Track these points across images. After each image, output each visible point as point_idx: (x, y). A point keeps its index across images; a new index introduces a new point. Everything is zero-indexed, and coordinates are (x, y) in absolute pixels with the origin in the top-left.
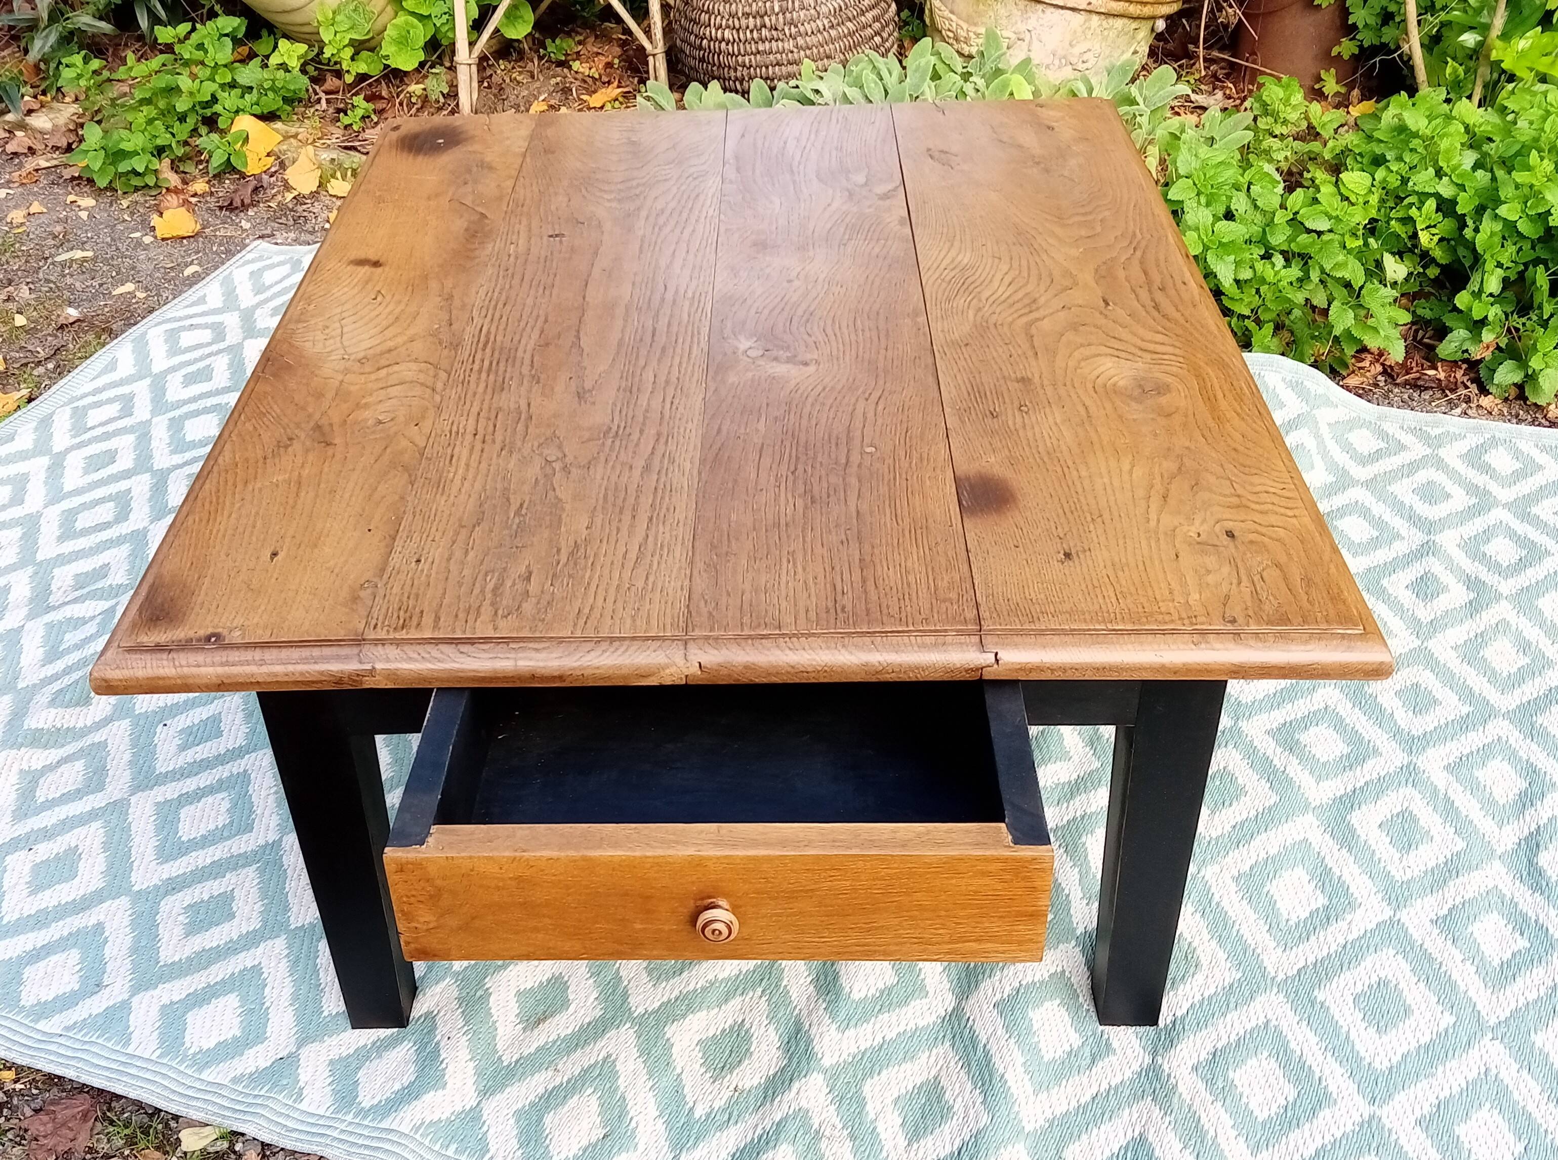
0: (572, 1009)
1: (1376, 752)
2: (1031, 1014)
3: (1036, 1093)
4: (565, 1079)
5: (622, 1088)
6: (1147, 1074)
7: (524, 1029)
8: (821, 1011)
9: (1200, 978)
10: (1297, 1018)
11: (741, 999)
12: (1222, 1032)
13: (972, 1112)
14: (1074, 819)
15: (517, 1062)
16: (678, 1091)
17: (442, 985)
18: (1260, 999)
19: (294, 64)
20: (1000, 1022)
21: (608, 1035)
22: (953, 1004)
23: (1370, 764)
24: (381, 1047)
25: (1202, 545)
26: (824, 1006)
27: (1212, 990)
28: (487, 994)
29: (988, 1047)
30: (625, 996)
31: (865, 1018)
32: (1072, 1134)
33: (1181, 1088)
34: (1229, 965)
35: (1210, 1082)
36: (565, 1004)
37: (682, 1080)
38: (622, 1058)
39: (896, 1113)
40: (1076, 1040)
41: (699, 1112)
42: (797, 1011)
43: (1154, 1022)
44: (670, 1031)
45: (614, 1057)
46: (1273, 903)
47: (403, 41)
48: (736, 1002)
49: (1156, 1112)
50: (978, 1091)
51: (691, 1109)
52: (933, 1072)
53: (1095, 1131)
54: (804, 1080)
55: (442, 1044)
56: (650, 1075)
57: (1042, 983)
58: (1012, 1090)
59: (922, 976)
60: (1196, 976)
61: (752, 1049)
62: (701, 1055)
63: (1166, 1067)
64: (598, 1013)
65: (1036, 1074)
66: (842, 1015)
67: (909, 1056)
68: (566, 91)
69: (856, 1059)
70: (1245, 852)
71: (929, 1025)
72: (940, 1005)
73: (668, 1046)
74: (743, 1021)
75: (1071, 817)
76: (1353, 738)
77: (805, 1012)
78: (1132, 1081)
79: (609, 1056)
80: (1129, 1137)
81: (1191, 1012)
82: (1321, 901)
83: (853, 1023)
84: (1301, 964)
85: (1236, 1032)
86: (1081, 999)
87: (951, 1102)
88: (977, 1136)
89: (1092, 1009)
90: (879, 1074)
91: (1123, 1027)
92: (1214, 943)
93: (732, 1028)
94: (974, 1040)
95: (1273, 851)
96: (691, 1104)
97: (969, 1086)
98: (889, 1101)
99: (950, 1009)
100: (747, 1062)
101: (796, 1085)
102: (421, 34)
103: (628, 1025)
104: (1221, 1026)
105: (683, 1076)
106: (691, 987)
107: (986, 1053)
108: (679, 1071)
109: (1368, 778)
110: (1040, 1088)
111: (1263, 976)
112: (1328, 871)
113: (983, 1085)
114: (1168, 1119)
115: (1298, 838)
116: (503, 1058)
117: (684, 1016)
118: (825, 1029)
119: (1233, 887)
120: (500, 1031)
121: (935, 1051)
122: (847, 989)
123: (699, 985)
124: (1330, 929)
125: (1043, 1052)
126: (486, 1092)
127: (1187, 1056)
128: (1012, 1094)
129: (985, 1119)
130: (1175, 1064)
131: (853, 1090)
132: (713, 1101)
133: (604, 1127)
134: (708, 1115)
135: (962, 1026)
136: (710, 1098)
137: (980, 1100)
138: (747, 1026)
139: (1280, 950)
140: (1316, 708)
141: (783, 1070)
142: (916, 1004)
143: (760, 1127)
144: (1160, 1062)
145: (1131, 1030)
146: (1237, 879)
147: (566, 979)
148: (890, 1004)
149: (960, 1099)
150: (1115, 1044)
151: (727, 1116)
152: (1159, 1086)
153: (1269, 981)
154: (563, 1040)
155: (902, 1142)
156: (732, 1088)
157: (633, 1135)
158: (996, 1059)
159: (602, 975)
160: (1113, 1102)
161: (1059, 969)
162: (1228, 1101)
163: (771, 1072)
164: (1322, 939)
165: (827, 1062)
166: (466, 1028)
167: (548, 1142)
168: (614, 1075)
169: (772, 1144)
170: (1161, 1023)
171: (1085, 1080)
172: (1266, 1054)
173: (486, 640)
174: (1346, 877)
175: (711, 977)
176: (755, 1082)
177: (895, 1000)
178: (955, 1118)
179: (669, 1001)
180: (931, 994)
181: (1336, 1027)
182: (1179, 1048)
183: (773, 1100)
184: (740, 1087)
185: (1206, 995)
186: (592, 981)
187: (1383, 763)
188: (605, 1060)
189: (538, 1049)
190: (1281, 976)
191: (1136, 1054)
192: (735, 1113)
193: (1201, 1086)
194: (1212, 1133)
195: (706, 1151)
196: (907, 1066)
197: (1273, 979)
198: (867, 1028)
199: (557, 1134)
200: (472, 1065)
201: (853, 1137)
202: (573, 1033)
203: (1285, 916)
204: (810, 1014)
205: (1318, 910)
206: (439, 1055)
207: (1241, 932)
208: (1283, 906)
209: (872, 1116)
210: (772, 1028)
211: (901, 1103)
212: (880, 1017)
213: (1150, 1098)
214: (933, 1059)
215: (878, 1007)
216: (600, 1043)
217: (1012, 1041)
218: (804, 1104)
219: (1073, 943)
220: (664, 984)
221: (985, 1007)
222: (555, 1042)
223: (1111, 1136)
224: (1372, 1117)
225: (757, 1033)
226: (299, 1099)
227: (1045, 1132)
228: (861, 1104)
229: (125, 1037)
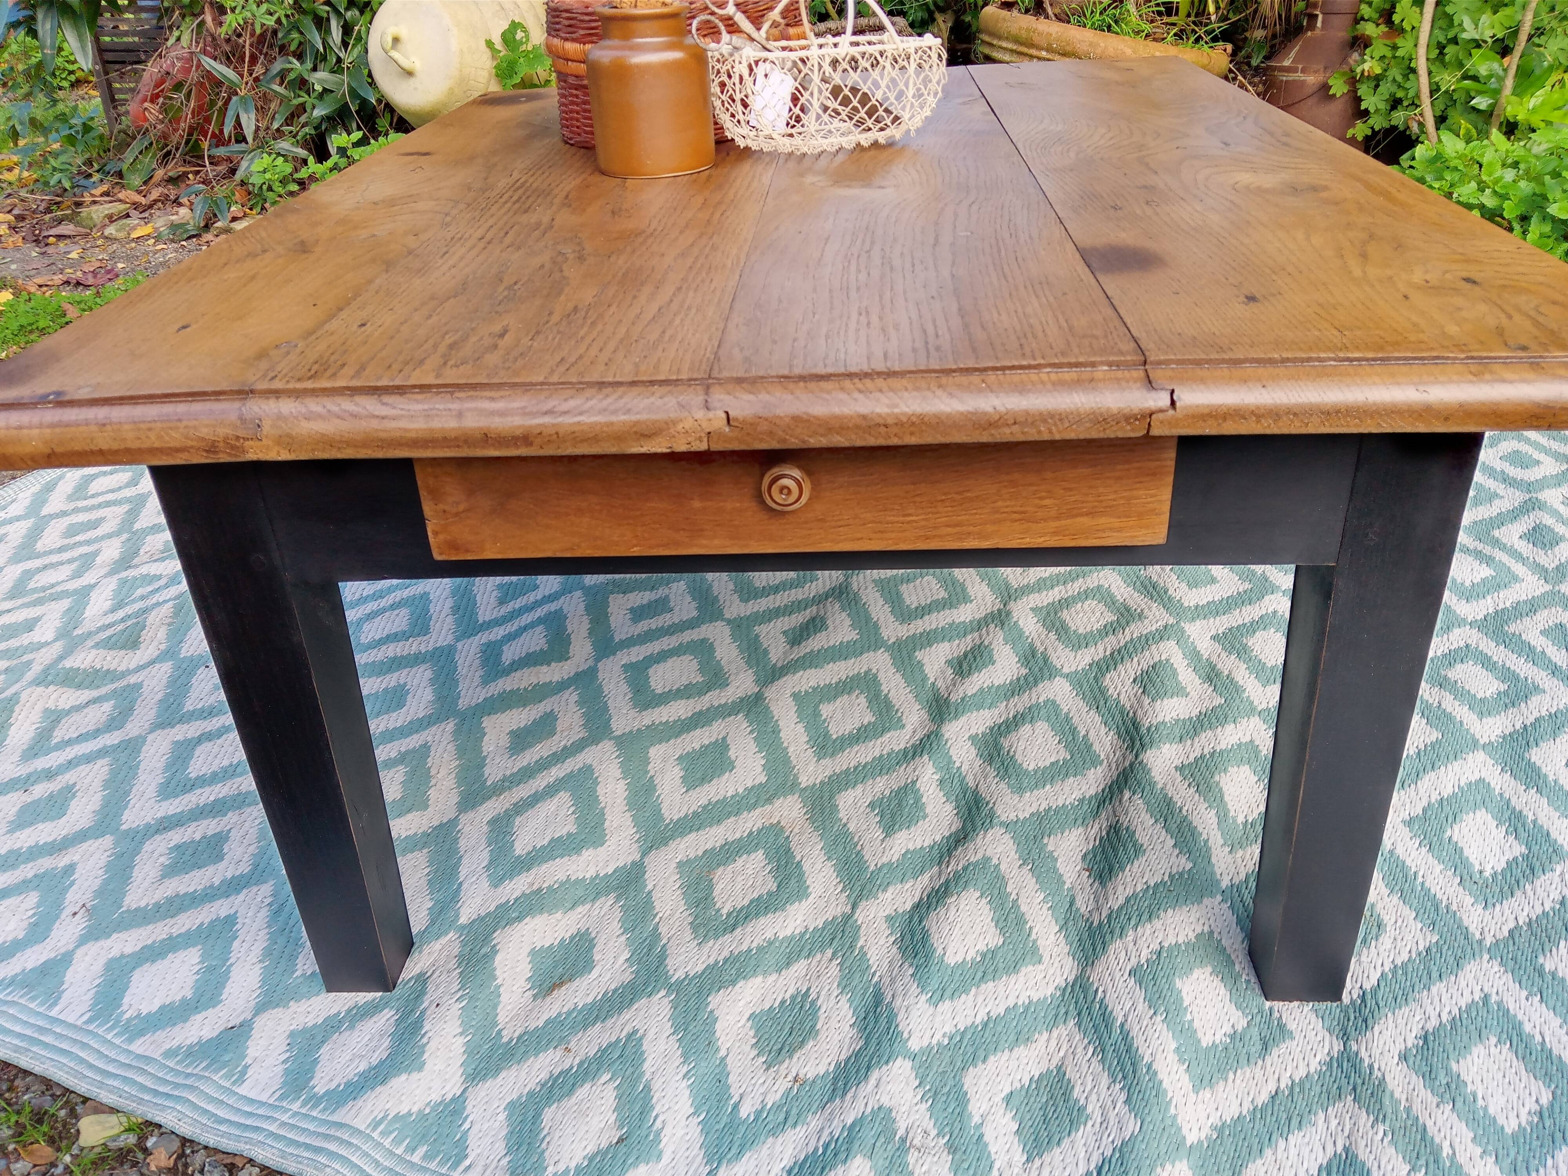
0: (595, 973)
1: (1537, 689)
2: (1178, 983)
3: (1196, 1090)
4: (577, 1061)
5: (648, 1075)
6: (1340, 1066)
7: (535, 997)
8: (907, 979)
9: (1386, 941)
10: (1524, 993)
11: (806, 962)
12: (1429, 1010)
13: (1112, 1115)
14: (1202, 756)
15: (519, 1038)
16: (721, 1079)
17: (444, 940)
18: (1469, 967)
20: (1139, 994)
21: (636, 1006)
22: (1074, 972)
23: (1534, 700)
24: (356, 1015)
26: (911, 971)
27: (1405, 956)
28: (494, 951)
29: (1127, 1027)
30: (662, 957)
31: (963, 988)
32: (1250, 1147)
33: (1391, 1084)
34: (1420, 925)
35: (1429, 1076)
36: (588, 965)
37: (726, 1065)
38: (651, 1035)
39: (1009, 1115)
40: (1239, 1020)
41: (746, 1110)
42: (876, 979)
43: (1336, 996)
44: (714, 1000)
45: (641, 1032)
46: (1458, 851)
48: (800, 967)
49: (1364, 1120)
50: (1118, 1086)
51: (736, 1106)
52: (1055, 1061)
53: (1282, 1144)
54: (885, 1068)
55: (428, 1012)
56: (685, 1057)
57: (1187, 944)
58: (1164, 1085)
59: (1033, 936)
60: (1381, 939)
61: (818, 1027)
62: (752, 1033)
63: (1363, 1054)
64: (627, 977)
65: (1194, 1063)
66: (934, 983)
67: (1022, 1038)
69: (955, 1041)
70: (1413, 793)
71: (1045, 998)
72: (1059, 973)
73: (712, 1020)
74: (809, 989)
75: (1198, 753)
76: (1507, 675)
77: (886, 980)
78: (1320, 1074)
79: (635, 1032)
80: (1330, 1151)
81: (1382, 984)
82: (1519, 849)
83: (948, 993)
84: (1511, 924)
85: (1447, 1010)
86: (1237, 967)
87: (1082, 1102)
88: (1124, 1150)
89: (1253, 979)
90: (984, 1061)
91: (1296, 1004)
92: (1395, 899)
93: (793, 998)
94: (1106, 1016)
95: (1447, 792)
96: (736, 1098)
97: (1105, 1080)
98: (998, 1098)
99: (1071, 979)
100: (811, 1043)
101: (875, 1075)
103: (663, 993)
104: (1426, 1002)
105: (729, 1060)
106: (744, 947)
107: (1125, 1032)
108: (723, 1053)
109: (1536, 714)
110: (1200, 1081)
111: (1466, 938)
113: (1124, 1077)
114: (1381, 1129)
115: (1473, 778)
116: (504, 1033)
117: (733, 983)
118: (912, 1000)
119: (1406, 832)
120: (504, 998)
121: (1055, 1033)
122: (940, 951)
123: (754, 945)
124: (1538, 883)
125: (1200, 1034)
126: (474, 1077)
127: (1389, 1041)
128: (1165, 1091)
129: (1132, 1126)
130: (1376, 1052)
131: (951, 1083)
132: (765, 1094)
133: (621, 1127)
134: (758, 1113)
135: (1090, 999)
136: (762, 1090)
137: (1123, 1097)
138: (813, 996)
139: (1480, 908)
140: (1455, 645)
141: (857, 1054)
142: (1028, 971)
143: (826, 1132)
144: (1355, 1048)
145: (1308, 1007)
146: (1408, 824)
147: (593, 935)
148: (995, 971)
149: (1094, 1097)
150: (1292, 1026)
151: (782, 1116)
152: (1359, 1081)
153: (1475, 946)
154: (580, 1012)
156: (790, 1077)
157: (657, 1139)
158: (1139, 1042)
159: (637, 932)
160: (1300, 1103)
161: (1206, 929)
162: (1459, 1104)
163: (843, 1057)
164: (1530, 893)
165: (914, 1045)
166: (460, 993)
167: (544, 1145)
168: (638, 1057)
169: (843, 1156)
170: (1346, 998)
171: (1258, 1073)
172: (1493, 1040)
174: (1542, 820)
175: (769, 935)
176: (822, 1070)
177: (1001, 966)
178: (1090, 1123)
179: (717, 962)
180: (1046, 958)
182: (1376, 1028)
183: (844, 1094)
184: (801, 1076)
185: (1399, 962)
186: (623, 938)
187: (1548, 699)
188: (630, 1036)
189: (547, 1022)
190: (1489, 941)
191: (1319, 1038)
192: (794, 1111)
193: (1417, 1081)
194: (1446, 1148)
195: (753, 1163)
196: (1021, 1051)
197: (1480, 942)
198: (966, 1001)
199: (557, 1134)
200: (461, 1040)
201: (952, 1148)
202: (594, 1003)
203: (1477, 867)
204: (893, 981)
205: (1515, 859)
206: (422, 1027)
207: (1427, 884)
208: (1473, 854)
209: (976, 1119)
210: (844, 999)
211: (1015, 1102)
212: (983, 986)
213: (1350, 1098)
214: (1053, 1043)
215: (980, 974)
216: (626, 1015)
217: (1159, 1018)
218: (885, 1101)
219: (1219, 898)
220: (712, 942)
221: (1118, 975)
222: (569, 1013)
223: (1306, 1151)
225: (825, 1005)
226: (241, 1078)
227: (1212, 1144)
228: (962, 1100)
229: (54, 996)
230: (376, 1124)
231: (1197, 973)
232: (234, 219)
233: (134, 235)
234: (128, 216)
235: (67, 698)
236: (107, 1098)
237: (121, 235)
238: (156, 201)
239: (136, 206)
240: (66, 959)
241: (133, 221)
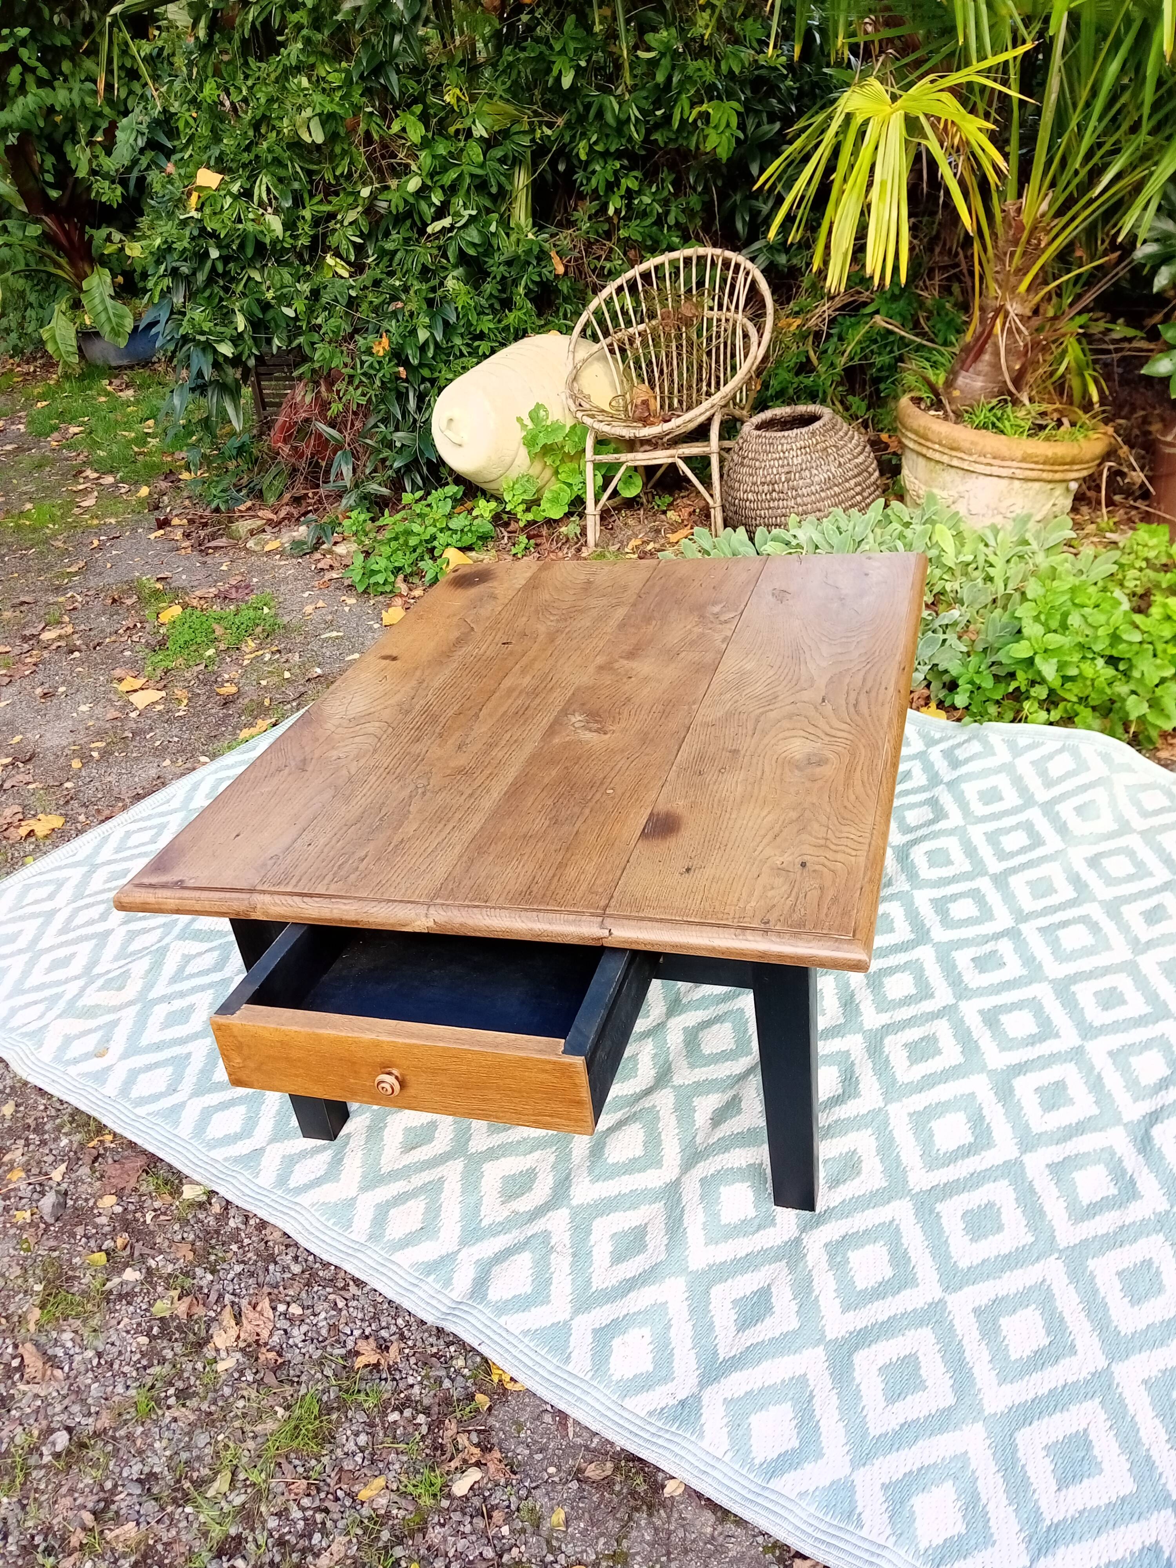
0: (434, 1143)
1: (1057, 1034)
2: (722, 1189)
3: (706, 1244)
4: (411, 1188)
5: (442, 1200)
6: (791, 1244)
7: (401, 1153)
8: (585, 1168)
9: (857, 1182)
10: (915, 1222)
11: (541, 1152)
12: (856, 1223)
13: (657, 1250)
15: (389, 1172)
16: (478, 1206)
17: (363, 1118)
18: (895, 1204)
19: (488, 515)
20: (699, 1192)
21: (447, 1164)
22: (676, 1175)
24: (316, 1151)
25: (781, 870)
26: (589, 1164)
27: (862, 1192)
28: (386, 1126)
29: (685, 1208)
30: (469, 1140)
31: (611, 1177)
32: (722, 1277)
33: (808, 1257)
34: (882, 1175)
35: (831, 1256)
36: (431, 1140)
37: (482, 1200)
38: (450, 1179)
39: (610, 1244)
40: (752, 1213)
41: (485, 1223)
42: (571, 1165)
44: (486, 1166)
45: (445, 1178)
46: (931, 1135)
47: (555, 500)
48: (537, 1154)
49: (786, 1271)
50: (667, 1237)
51: (481, 1220)
52: (645, 1221)
53: (739, 1278)
54: (556, 1211)
55: (348, 1154)
56: (463, 1193)
57: (739, 1169)
58: (689, 1239)
59: (663, 1153)
60: (854, 1181)
61: (534, 1187)
62: (500, 1185)
63: (806, 1240)
64: (448, 1148)
65: (711, 1231)
66: (597, 1172)
67: (634, 1207)
68: (658, 531)
69: (596, 1203)
70: (924, 1097)
71: (655, 1187)
72: (669, 1175)
73: (481, 1176)
74: (536, 1167)
77: (576, 1167)
78: (779, 1247)
79: (442, 1177)
80: (760, 1285)
81: (843, 1204)
82: (969, 1139)
83: (603, 1178)
84: (935, 1183)
85: (866, 1224)
86: (764, 1185)
87: (648, 1242)
88: (655, 1266)
89: (772, 1192)
90: (608, 1215)
91: (789, 1209)
93: (527, 1170)
94: (679, 1200)
96: (482, 1217)
97: (663, 1233)
98: (608, 1235)
99: (673, 1179)
100: (527, 1195)
101: (550, 1214)
102: (567, 496)
103: (462, 1159)
104: (857, 1218)
105: (484, 1197)
107: (683, 1211)
108: (482, 1193)
110: (711, 1241)
111: (904, 1187)
112: (982, 1118)
113: (672, 1233)
114: (791, 1278)
115: (968, 1091)
116: (382, 1169)
117: (497, 1158)
118: (582, 1179)
120: (386, 1151)
121: (652, 1206)
122: (607, 1155)
123: (514, 1140)
124: (967, 1160)
125: (722, 1217)
126: (364, 1189)
127: (824, 1236)
128: (688, 1242)
129: (663, 1257)
130: (813, 1240)
131: (587, 1223)
132: (497, 1216)
133: (423, 1222)
134: (490, 1225)
135: (676, 1191)
136: (495, 1214)
137: (666, 1242)
138: (537, 1171)
139: (923, 1171)
141: (546, 1203)
142: (651, 1172)
143: (517, 1239)
144: (804, 1236)
145: (796, 1211)
146: (911, 1115)
147: (437, 1126)
148: (633, 1169)
149: (654, 1240)
150: (778, 1220)
151: (502, 1227)
152: (795, 1253)
153: (906, 1192)
154: (420, 1163)
155: (607, 1262)
156: (511, 1210)
157: (438, 1231)
158: (687, 1216)
159: (460, 1127)
160: (760, 1260)
162: (839, 1272)
163: (539, 1204)
164: (958, 1166)
165: (574, 1202)
166: (364, 1147)
167: (388, 1225)
168: (440, 1190)
169: (520, 1251)
170: (813, 1209)
171: (747, 1241)
172: (881, 1243)
173: (320, 896)
174: (994, 1124)
175: (522, 1136)
176: (527, 1208)
178: (646, 1253)
179: (494, 1146)
180: (665, 1166)
181: (941, 1231)
182: (822, 1228)
183: (532, 1221)
184: (518, 1209)
186: (451, 1129)
189: (405, 1166)
190: (916, 1190)
191: (790, 1229)
192: (506, 1227)
193: (825, 1257)
194: (816, 1293)
196: (629, 1213)
197: (910, 1190)
198: (611, 1183)
199: (394, 1221)
200: (361, 1169)
201: (574, 1255)
203: (937, 1147)
204: (578, 1168)
206: (342, 1163)
207: (901, 1153)
208: (939, 1139)
209: (592, 1243)
210: (552, 1174)
211: (616, 1238)
212: (623, 1177)
213: (785, 1261)
214: (649, 1211)
215: (624, 1170)
216: (442, 1168)
217: (702, 1206)
218: (549, 1228)
220: (495, 1135)
221: (694, 1180)
222: (417, 1162)
223: (749, 1283)
224: (940, 1300)
225: (541, 1176)
226: (256, 1177)
227: (704, 1272)
228: (589, 1233)
229: (176, 1123)
230: (313, 1205)
231: (738, 1185)
232: (336, 543)
233: (267, 548)
234: (264, 531)
235: (195, 947)
236: (196, 1177)
237: (257, 548)
238: (284, 519)
239: (270, 522)
240: (183, 1105)
241: (266, 536)
